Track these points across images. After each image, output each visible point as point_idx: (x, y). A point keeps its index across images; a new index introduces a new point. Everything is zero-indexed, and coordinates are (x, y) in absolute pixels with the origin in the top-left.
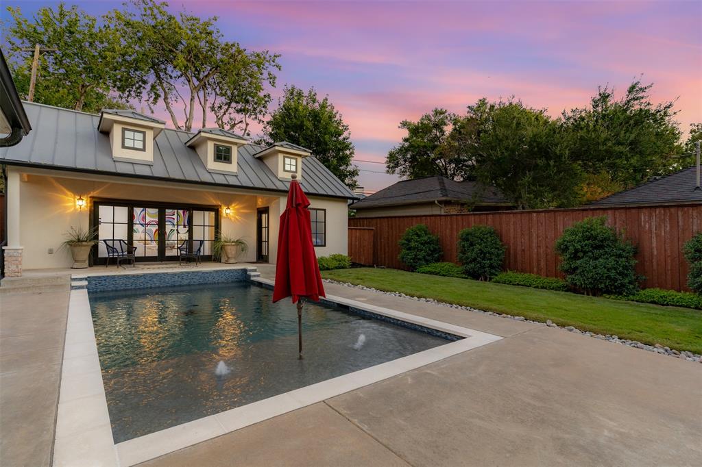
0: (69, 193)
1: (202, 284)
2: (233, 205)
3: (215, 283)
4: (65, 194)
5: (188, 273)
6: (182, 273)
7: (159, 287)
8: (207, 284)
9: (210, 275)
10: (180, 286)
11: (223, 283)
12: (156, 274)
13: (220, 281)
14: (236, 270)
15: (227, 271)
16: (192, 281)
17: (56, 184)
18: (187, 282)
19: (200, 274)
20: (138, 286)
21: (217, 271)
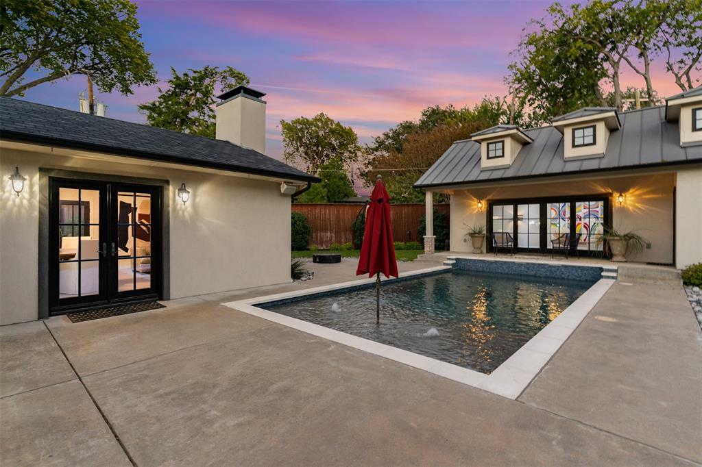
0: (475, 199)
1: (548, 277)
2: (631, 191)
3: (563, 278)
4: (473, 200)
5: (534, 264)
6: (528, 264)
7: (507, 274)
8: (554, 278)
9: (558, 270)
10: (527, 275)
11: (574, 280)
12: (505, 262)
13: (570, 277)
14: (592, 268)
15: (579, 267)
16: (539, 272)
17: (468, 194)
18: (532, 273)
19: (547, 267)
20: (491, 271)
21: (566, 267)
